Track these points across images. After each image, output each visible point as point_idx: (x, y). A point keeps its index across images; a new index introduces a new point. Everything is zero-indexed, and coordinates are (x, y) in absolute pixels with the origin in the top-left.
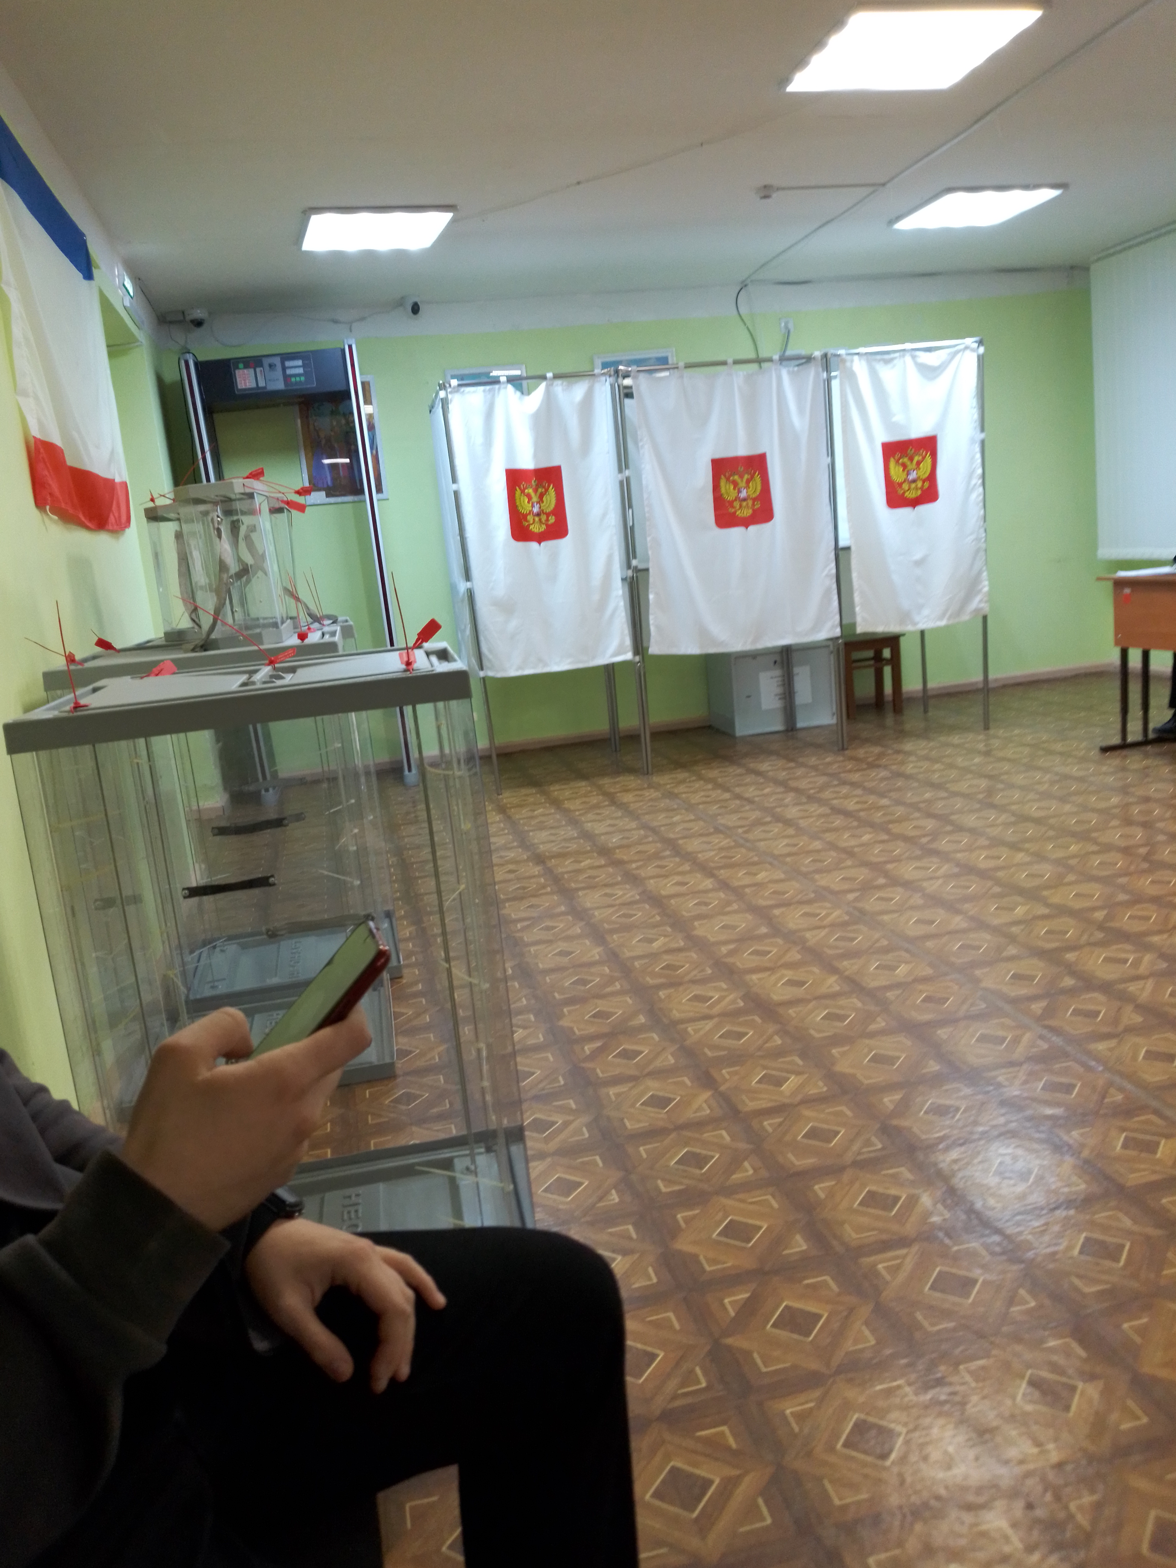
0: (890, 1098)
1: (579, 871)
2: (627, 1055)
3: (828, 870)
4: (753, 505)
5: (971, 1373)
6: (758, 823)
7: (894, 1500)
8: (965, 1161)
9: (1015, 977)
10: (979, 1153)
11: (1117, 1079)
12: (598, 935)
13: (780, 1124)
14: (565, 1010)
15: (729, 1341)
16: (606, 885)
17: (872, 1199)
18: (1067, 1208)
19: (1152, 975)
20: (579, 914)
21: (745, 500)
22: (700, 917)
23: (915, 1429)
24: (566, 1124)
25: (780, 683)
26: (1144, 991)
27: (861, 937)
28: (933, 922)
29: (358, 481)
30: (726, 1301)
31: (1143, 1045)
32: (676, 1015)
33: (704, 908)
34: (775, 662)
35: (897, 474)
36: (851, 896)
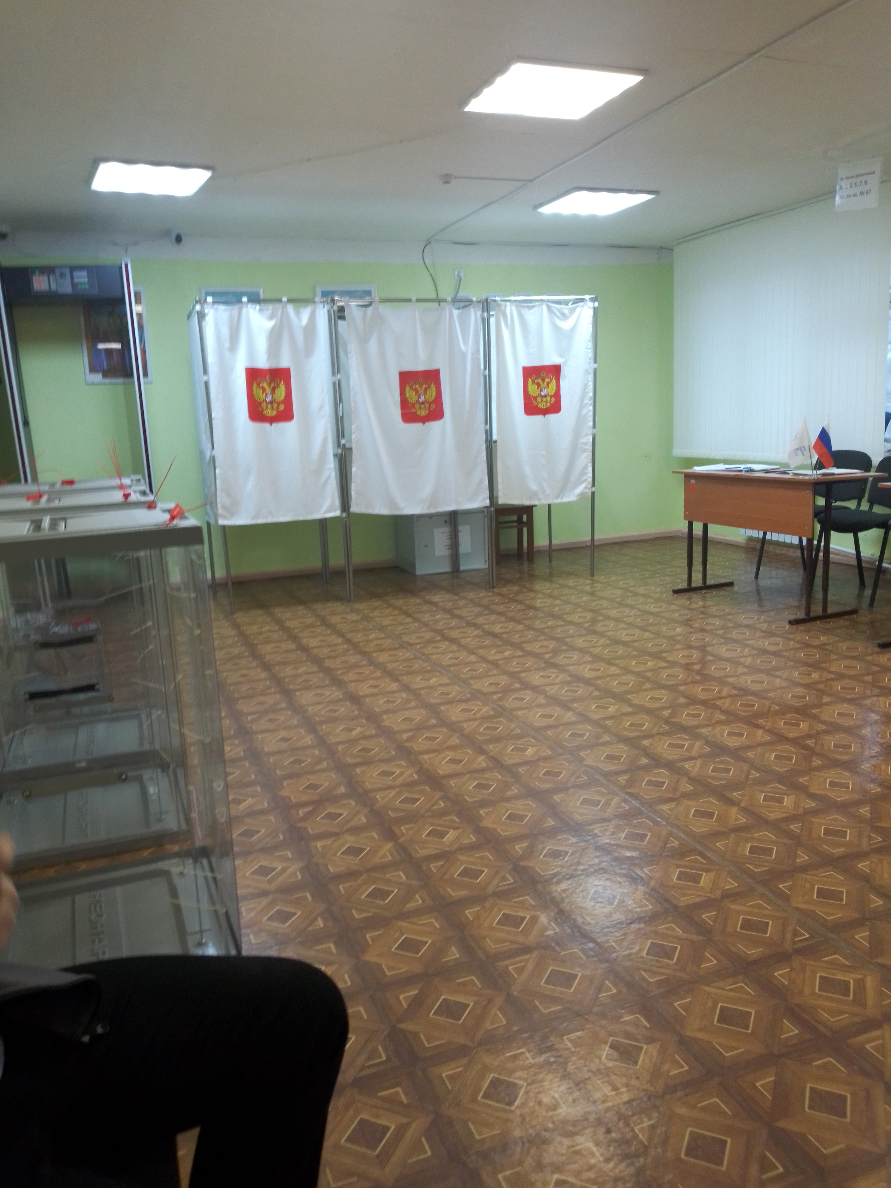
0: (519, 846)
1: (296, 676)
2: (332, 817)
3: (479, 677)
4: (430, 407)
5: (571, 1041)
6: (430, 641)
7: (517, 1133)
8: (570, 891)
9: (608, 757)
10: (580, 885)
11: (675, 831)
12: (311, 726)
13: (442, 866)
14: (285, 783)
15: (403, 1026)
16: (318, 687)
17: (507, 920)
18: (639, 923)
19: (700, 756)
20: (298, 710)
21: (423, 403)
22: (387, 712)
23: (533, 1082)
24: (284, 870)
25: (448, 537)
26: (694, 767)
27: (502, 727)
28: (552, 716)
29: (128, 369)
30: (401, 997)
31: (693, 806)
32: (368, 785)
33: (391, 705)
34: (446, 522)
35: (533, 390)
36: (495, 697)
